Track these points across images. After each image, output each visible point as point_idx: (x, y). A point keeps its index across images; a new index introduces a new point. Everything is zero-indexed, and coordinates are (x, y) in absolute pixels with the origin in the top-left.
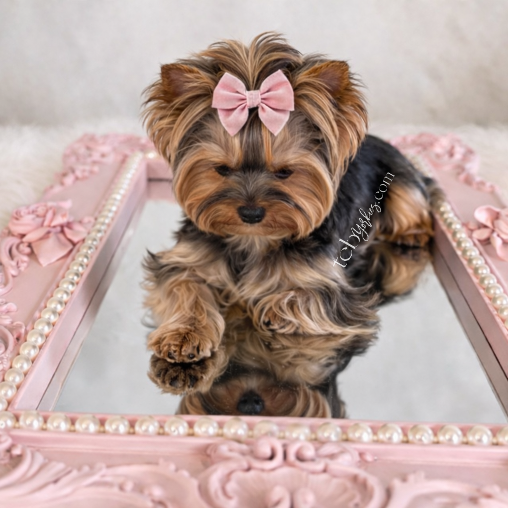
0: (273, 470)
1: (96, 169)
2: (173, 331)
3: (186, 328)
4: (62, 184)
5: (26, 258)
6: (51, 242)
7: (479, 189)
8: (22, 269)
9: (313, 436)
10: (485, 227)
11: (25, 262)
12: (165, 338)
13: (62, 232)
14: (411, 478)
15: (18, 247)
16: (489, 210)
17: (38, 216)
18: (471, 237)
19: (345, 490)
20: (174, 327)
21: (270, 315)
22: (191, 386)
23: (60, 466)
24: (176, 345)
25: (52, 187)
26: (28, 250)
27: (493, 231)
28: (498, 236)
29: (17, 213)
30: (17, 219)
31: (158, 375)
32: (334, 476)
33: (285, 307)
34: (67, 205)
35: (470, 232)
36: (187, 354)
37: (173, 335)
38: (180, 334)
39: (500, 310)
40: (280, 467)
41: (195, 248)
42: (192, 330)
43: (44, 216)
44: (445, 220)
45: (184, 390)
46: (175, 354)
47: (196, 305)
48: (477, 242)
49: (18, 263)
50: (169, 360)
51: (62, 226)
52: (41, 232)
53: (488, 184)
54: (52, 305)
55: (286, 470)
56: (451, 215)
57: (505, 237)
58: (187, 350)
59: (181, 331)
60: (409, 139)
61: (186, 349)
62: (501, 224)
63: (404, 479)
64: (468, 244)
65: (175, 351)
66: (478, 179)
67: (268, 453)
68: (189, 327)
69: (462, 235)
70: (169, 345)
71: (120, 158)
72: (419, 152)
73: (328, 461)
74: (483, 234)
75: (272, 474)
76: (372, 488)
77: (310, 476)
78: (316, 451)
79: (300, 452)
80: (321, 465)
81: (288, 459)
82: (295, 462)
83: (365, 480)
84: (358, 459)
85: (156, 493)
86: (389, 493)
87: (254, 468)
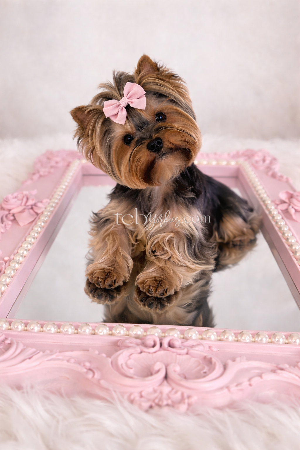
0: (155, 352)
1: (52, 170)
3: (109, 269)
4: (32, 179)
5: (10, 223)
6: (26, 214)
7: (280, 180)
8: (8, 229)
9: (182, 336)
10: (285, 202)
11: (10, 225)
12: (95, 273)
13: (32, 208)
14: (238, 359)
15: (6, 216)
16: (287, 193)
18: (276, 208)
19: (199, 364)
20: (101, 266)
21: (156, 246)
22: (109, 301)
23: (33, 350)
24: (102, 279)
25: (26, 181)
27: (289, 205)
28: (293, 207)
29: (6, 198)
31: (91, 292)
32: (193, 357)
33: (166, 243)
34: (34, 192)
35: (276, 206)
36: (108, 284)
37: (100, 272)
38: (105, 272)
39: (295, 252)
40: (159, 350)
41: (120, 202)
42: (112, 270)
43: (22, 200)
45: (105, 302)
46: (101, 283)
47: (116, 252)
48: (280, 211)
49: (5, 226)
50: (97, 286)
51: (32, 206)
52: (20, 209)
53: (285, 177)
55: (162, 352)
56: (265, 195)
57: (296, 208)
58: (108, 282)
59: (105, 270)
60: (240, 153)
62: (294, 201)
63: (234, 360)
64: (275, 212)
65: (101, 282)
66: (279, 174)
67: (152, 343)
68: (110, 267)
69: (272, 207)
70: (98, 278)
71: (66, 164)
72: (246, 160)
73: (189, 348)
74: (284, 207)
75: (155, 354)
76: (215, 363)
77: (178, 356)
78: (182, 343)
79: (171, 342)
80: (185, 351)
81: (163, 346)
82: (167, 348)
83: (211, 358)
84: (208, 349)
85: (88, 365)
86: (225, 367)
87: (144, 352)
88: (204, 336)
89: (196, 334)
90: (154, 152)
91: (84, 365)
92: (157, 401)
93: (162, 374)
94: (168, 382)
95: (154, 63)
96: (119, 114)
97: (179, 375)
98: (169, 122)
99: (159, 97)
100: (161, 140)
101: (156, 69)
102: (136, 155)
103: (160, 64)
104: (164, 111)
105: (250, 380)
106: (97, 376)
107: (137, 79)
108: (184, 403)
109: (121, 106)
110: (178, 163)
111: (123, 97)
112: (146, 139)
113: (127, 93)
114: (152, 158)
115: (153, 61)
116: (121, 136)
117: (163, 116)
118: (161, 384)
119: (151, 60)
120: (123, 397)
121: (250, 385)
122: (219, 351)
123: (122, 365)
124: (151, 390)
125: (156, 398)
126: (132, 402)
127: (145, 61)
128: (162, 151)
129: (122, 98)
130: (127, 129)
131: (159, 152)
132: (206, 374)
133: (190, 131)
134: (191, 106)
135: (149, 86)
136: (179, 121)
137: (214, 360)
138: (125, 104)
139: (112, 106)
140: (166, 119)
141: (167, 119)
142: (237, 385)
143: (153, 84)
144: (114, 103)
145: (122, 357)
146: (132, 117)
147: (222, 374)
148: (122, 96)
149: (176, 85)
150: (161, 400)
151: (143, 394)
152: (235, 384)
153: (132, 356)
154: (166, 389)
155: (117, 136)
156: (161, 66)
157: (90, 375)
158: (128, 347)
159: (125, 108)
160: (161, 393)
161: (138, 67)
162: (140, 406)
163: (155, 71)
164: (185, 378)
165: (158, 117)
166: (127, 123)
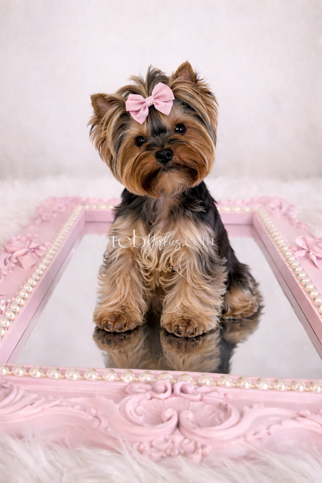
0: (166, 398)
2: (110, 313)
3: (119, 312)
5: (13, 265)
8: (11, 271)
9: (195, 382)
10: (303, 249)
13: (34, 252)
14: (256, 406)
15: (10, 259)
16: (304, 239)
17: (22, 242)
19: (214, 412)
20: (111, 310)
23: (35, 396)
24: (112, 322)
26: (15, 261)
27: (309, 252)
28: (313, 254)
29: (10, 240)
30: (10, 243)
32: (207, 403)
35: (293, 252)
36: (118, 327)
37: (110, 315)
40: (171, 396)
42: (123, 314)
43: (25, 242)
44: (278, 245)
46: (111, 326)
49: (9, 268)
51: (34, 249)
52: (23, 251)
54: (22, 293)
55: (174, 398)
59: (115, 313)
60: (255, 200)
61: (118, 325)
62: (314, 247)
63: (251, 407)
64: (293, 259)
67: (163, 388)
68: (121, 311)
69: (289, 253)
70: (107, 321)
73: (203, 395)
74: (302, 253)
75: (166, 401)
76: (231, 410)
77: (191, 402)
78: (195, 389)
79: (184, 387)
80: (199, 397)
81: (174, 392)
82: (180, 394)
83: (226, 405)
84: (223, 397)
85: (93, 411)
86: (242, 415)
87: (155, 398)
88: (219, 383)
89: (211, 381)
90: (161, 162)
91: (90, 412)
92: (168, 451)
93: (174, 422)
94: (180, 431)
95: (194, 74)
96: (140, 111)
97: (193, 423)
98: (186, 137)
99: (186, 108)
100: (172, 152)
101: (194, 80)
102: (143, 159)
103: (200, 76)
104: (186, 125)
105: (268, 428)
106: (104, 423)
107: (171, 83)
108: (198, 453)
109: (144, 104)
110: (181, 181)
111: (150, 96)
112: (157, 146)
113: (156, 94)
114: (157, 167)
115: (194, 71)
116: (134, 135)
117: (183, 129)
118: (172, 433)
119: (192, 70)
120: (132, 446)
121: (269, 434)
122: (235, 399)
123: (130, 412)
124: (161, 439)
125: (167, 448)
126: (141, 452)
127: (185, 68)
128: (169, 164)
129: (148, 97)
130: (143, 131)
131: (165, 164)
132: (221, 422)
133: (204, 153)
134: (215, 129)
135: (180, 94)
136: (197, 140)
137: (229, 406)
138: (150, 103)
139: (136, 101)
140: (185, 132)
141: (186, 134)
142: (255, 434)
143: (185, 93)
144: (139, 99)
145: (131, 403)
146: (152, 120)
147: (238, 423)
148: (149, 94)
149: (208, 103)
150: (172, 450)
151: (154, 444)
152: (253, 432)
153: (141, 403)
154: (178, 438)
155: (131, 134)
156: (200, 79)
157: (96, 423)
158: (137, 393)
159: (148, 107)
160: (173, 442)
161: (177, 72)
162: (150, 457)
163: (192, 81)
164: (199, 426)
165: (178, 128)
166: (145, 123)
